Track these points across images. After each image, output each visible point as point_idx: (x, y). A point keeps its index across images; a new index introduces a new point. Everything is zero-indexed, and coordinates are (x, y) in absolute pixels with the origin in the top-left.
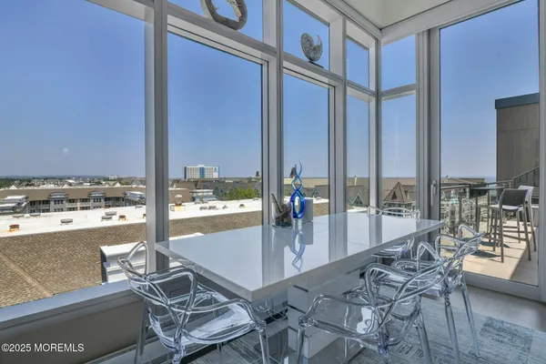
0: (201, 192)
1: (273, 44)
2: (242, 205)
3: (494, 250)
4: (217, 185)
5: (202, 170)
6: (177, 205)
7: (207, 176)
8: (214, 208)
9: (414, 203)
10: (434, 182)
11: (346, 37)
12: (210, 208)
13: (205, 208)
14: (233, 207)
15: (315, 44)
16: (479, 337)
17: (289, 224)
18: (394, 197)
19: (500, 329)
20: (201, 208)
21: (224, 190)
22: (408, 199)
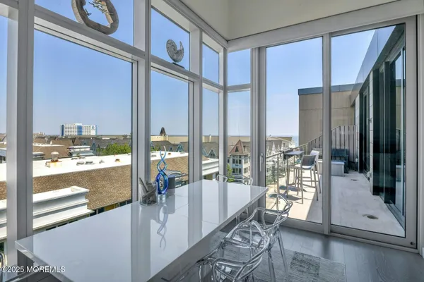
0: (77, 148)
1: (143, 49)
2: (117, 160)
3: (298, 194)
4: (94, 142)
5: (80, 128)
6: (53, 161)
7: (84, 133)
8: (91, 163)
9: (249, 154)
10: (262, 154)
11: (201, 42)
12: (87, 163)
13: (82, 164)
14: (109, 161)
15: (179, 48)
16: (289, 270)
17: (154, 201)
18: (237, 150)
19: (302, 261)
20: (78, 164)
21: (101, 146)
22: (246, 152)
